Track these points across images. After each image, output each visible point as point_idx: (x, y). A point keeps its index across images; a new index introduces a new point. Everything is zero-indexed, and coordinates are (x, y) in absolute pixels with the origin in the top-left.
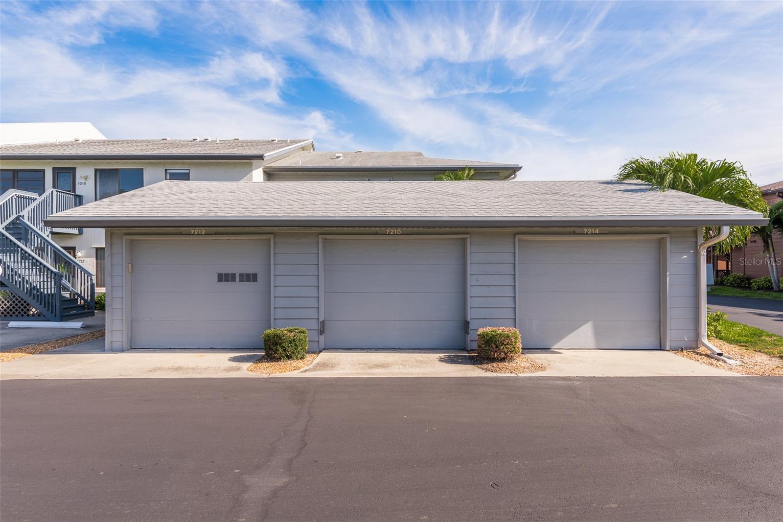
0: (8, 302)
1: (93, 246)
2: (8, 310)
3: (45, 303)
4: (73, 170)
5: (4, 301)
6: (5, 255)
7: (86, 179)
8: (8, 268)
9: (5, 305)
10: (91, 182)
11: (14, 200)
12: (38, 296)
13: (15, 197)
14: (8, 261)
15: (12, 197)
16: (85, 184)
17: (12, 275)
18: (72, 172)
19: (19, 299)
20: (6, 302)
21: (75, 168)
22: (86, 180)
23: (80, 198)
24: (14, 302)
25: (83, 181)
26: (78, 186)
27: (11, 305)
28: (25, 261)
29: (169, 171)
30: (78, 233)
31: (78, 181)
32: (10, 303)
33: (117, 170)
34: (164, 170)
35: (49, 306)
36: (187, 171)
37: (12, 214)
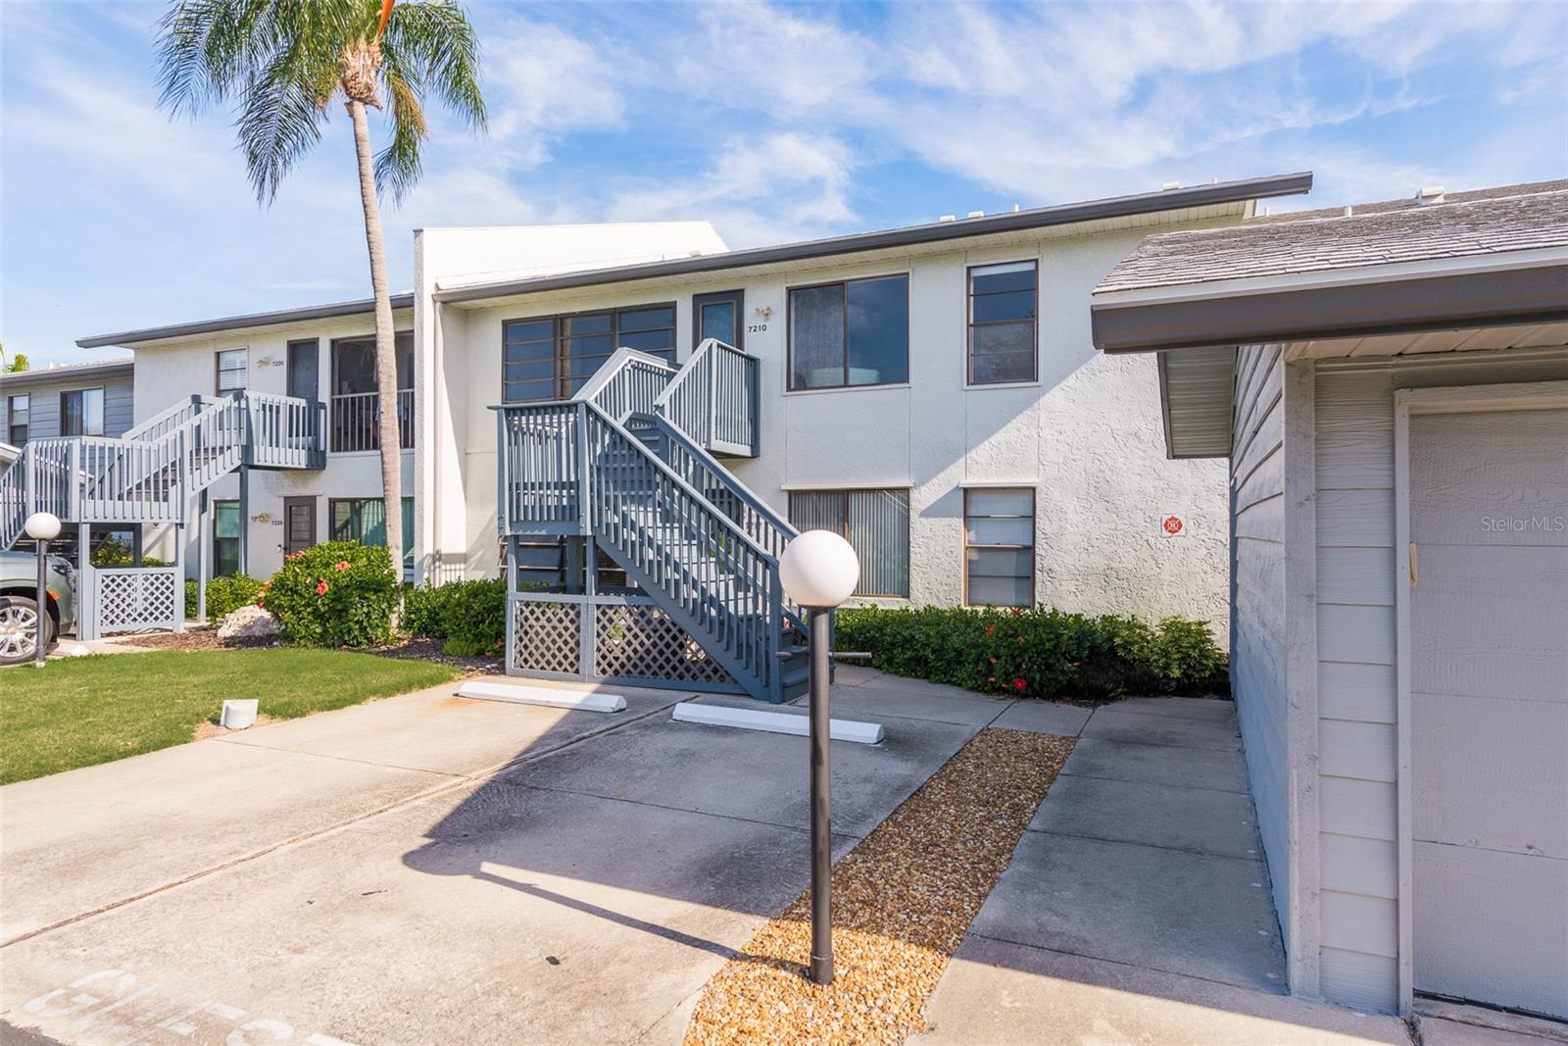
0: (648, 637)
1: (783, 488)
2: (648, 659)
3: (740, 646)
4: (738, 295)
5: (639, 633)
6: (641, 509)
7: (767, 315)
8: (650, 545)
9: (642, 644)
10: (778, 324)
11: (627, 373)
12: (722, 624)
13: (629, 367)
14: (650, 525)
15: (623, 368)
16: (764, 328)
17: (659, 563)
18: (735, 302)
19: (674, 630)
20: (642, 636)
21: (742, 291)
22: (767, 320)
23: (755, 364)
24: (661, 638)
25: (760, 322)
26: (748, 335)
27: (655, 645)
28: (672, 525)
29: (976, 273)
30: (750, 455)
31: (747, 323)
32: (652, 640)
33: (841, 284)
34: (965, 269)
35: (749, 654)
36: (1030, 267)
37: (624, 410)
